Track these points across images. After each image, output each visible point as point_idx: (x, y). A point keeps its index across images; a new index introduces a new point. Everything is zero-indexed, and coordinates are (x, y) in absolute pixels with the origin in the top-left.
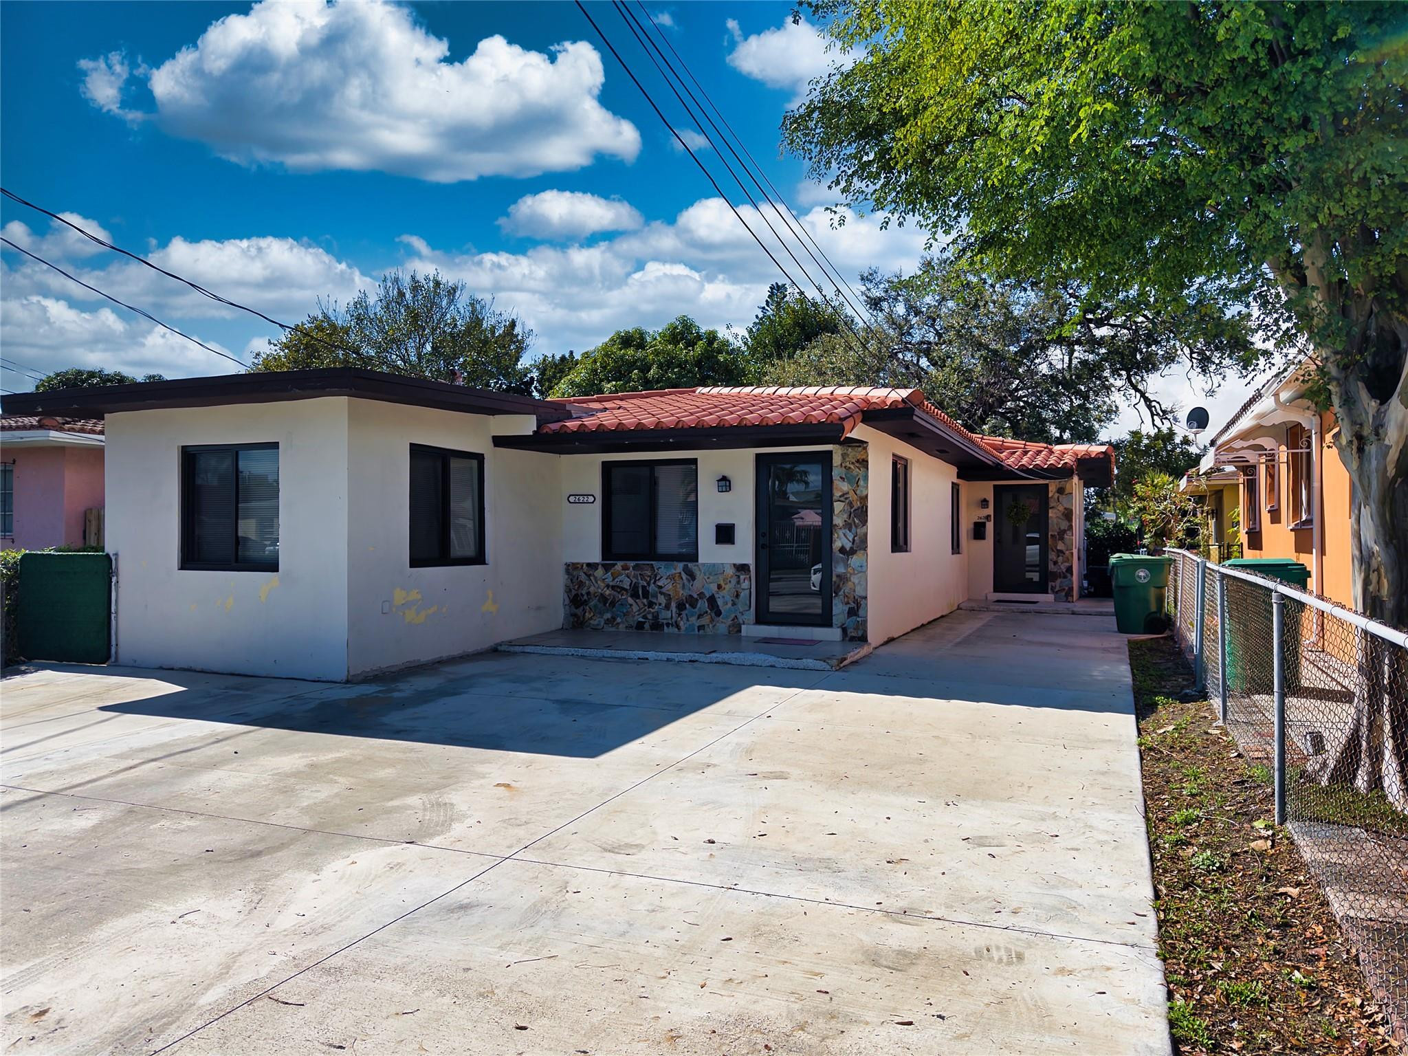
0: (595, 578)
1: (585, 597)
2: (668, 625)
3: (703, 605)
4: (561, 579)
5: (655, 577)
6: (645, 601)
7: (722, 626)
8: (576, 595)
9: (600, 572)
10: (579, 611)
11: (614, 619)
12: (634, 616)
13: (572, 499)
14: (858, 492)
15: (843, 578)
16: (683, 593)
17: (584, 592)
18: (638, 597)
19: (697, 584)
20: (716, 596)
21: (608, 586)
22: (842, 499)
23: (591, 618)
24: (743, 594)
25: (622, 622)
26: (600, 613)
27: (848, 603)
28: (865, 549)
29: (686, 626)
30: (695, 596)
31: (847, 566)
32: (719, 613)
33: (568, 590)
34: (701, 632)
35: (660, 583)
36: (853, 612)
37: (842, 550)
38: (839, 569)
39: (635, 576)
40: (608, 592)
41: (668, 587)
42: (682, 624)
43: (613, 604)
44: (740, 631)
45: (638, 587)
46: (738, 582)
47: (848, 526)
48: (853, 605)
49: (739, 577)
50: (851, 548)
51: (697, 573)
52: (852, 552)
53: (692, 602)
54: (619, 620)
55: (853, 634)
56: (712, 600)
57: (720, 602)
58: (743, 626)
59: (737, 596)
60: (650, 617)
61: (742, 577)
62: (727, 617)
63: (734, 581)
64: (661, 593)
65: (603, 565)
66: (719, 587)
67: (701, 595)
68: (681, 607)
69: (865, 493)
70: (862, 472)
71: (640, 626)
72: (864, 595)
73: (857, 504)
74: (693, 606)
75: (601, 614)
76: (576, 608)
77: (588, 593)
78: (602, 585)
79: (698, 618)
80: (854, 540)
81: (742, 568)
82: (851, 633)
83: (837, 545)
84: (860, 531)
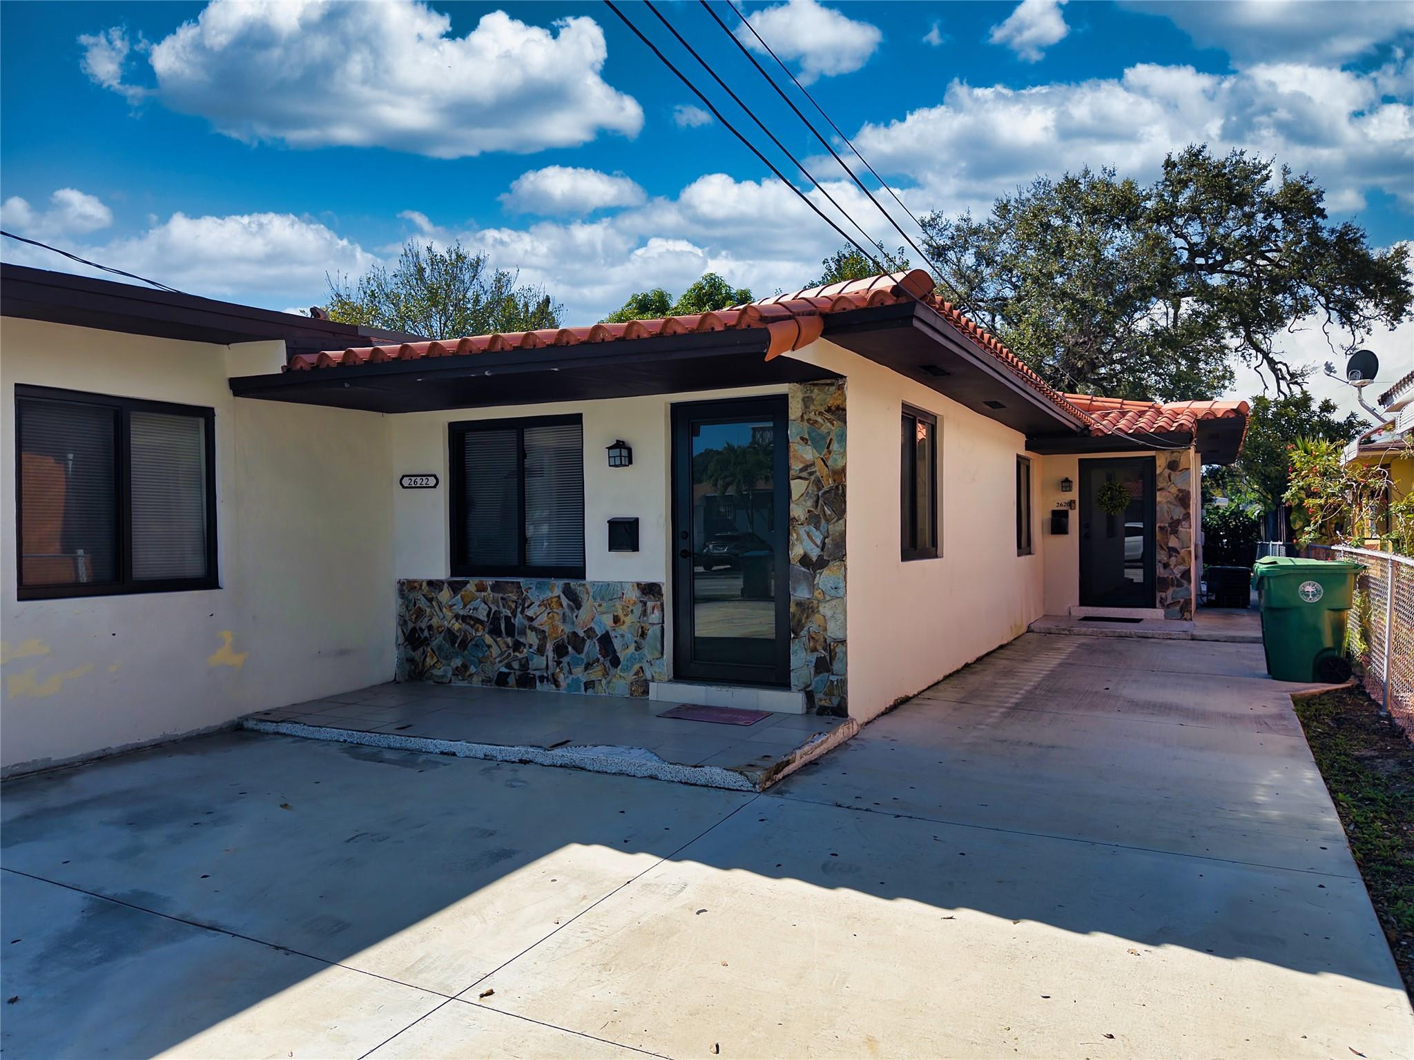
0: (439, 604)
1: (426, 633)
2: (542, 679)
3: (592, 648)
4: (392, 605)
5: (523, 603)
6: (509, 640)
7: (621, 682)
8: (414, 629)
9: (445, 595)
10: (417, 655)
11: (465, 667)
12: (493, 664)
13: (406, 482)
14: (829, 463)
15: (808, 608)
16: (564, 629)
17: (423, 626)
18: (499, 634)
19: (584, 614)
20: (612, 634)
21: (457, 617)
22: (804, 474)
23: (434, 666)
24: (653, 632)
25: (477, 673)
26: (446, 658)
27: (814, 650)
28: (842, 557)
29: (569, 681)
30: (581, 634)
31: (812, 587)
32: (616, 662)
33: (403, 622)
34: (590, 692)
35: (530, 613)
36: (823, 666)
37: (805, 560)
38: (801, 593)
39: (495, 602)
40: (457, 626)
41: (542, 620)
42: (561, 677)
43: (464, 645)
44: (646, 692)
45: (499, 619)
46: (644, 613)
47: (814, 519)
48: (823, 653)
49: (645, 604)
50: (820, 557)
51: (584, 597)
52: (821, 564)
53: (577, 642)
54: (472, 669)
55: (823, 703)
56: (606, 641)
57: (617, 644)
58: (652, 685)
59: (643, 635)
60: (516, 665)
61: (650, 604)
62: (627, 669)
63: (638, 610)
64: (533, 629)
65: (451, 584)
66: (616, 620)
67: (590, 632)
68: (560, 650)
69: (840, 464)
70: (835, 428)
71: (502, 679)
72: (840, 636)
73: (829, 483)
74: (579, 650)
75: (448, 658)
76: (414, 651)
77: (430, 628)
78: (449, 614)
79: (586, 669)
80: (824, 544)
81: (651, 590)
82: (821, 700)
83: (797, 551)
84: (834, 528)
